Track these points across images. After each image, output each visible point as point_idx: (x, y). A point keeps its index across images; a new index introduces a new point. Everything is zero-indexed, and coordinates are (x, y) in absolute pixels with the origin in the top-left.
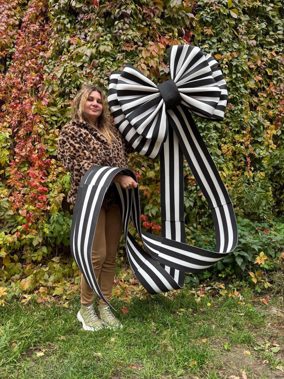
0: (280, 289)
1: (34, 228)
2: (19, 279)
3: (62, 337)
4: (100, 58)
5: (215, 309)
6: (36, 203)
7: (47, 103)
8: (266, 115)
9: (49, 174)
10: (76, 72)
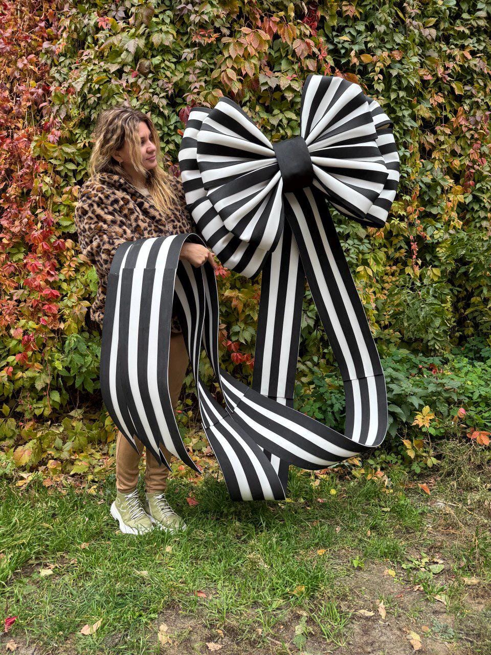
0: (453, 469)
1: (36, 361)
2: (13, 446)
3: (84, 545)
4: (153, 56)
5: (343, 500)
6: (39, 318)
7: (58, 139)
8: (448, 168)
9: (62, 265)
10: (109, 81)
